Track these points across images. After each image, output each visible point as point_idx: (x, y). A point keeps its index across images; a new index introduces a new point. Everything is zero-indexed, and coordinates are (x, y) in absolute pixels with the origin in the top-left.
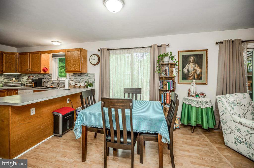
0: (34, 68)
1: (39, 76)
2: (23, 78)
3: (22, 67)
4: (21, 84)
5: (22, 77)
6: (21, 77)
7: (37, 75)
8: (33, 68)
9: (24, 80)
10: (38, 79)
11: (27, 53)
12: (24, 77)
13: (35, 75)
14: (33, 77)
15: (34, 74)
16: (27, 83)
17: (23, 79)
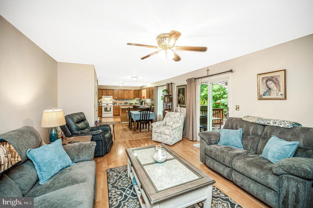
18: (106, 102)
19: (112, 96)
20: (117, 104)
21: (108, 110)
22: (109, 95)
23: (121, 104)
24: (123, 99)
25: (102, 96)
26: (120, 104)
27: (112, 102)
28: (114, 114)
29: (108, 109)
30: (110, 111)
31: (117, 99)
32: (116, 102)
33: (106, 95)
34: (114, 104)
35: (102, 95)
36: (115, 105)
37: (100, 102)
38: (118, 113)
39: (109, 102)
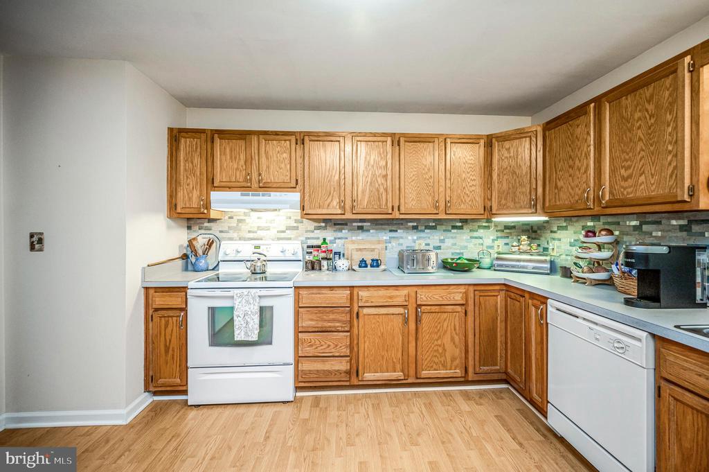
0: (630, 182)
1: (645, 228)
2: (554, 235)
3: (560, 184)
4: (552, 262)
5: (552, 232)
6: (549, 235)
7: (634, 223)
8: (625, 179)
9: (558, 247)
10: (664, 250)
11: (587, 104)
12: (560, 234)
13: (618, 223)
14: (610, 232)
15: (610, 219)
16: (581, 263)
17: (556, 242)
18: (247, 251)
19: (295, 197)
20: (341, 263)
21: (239, 336)
22: (265, 187)
23: (376, 263)
24: (389, 223)
25: (215, 196)
26: (363, 264)
27: (295, 248)
28: (306, 366)
29: (245, 327)
30: (265, 338)
31: (338, 224)
32: (335, 247)
33: (245, 187)
34: (313, 266)
35: (211, 184)
36: (322, 278)
37: (201, 241)
38: (343, 365)
39: (273, 250)
